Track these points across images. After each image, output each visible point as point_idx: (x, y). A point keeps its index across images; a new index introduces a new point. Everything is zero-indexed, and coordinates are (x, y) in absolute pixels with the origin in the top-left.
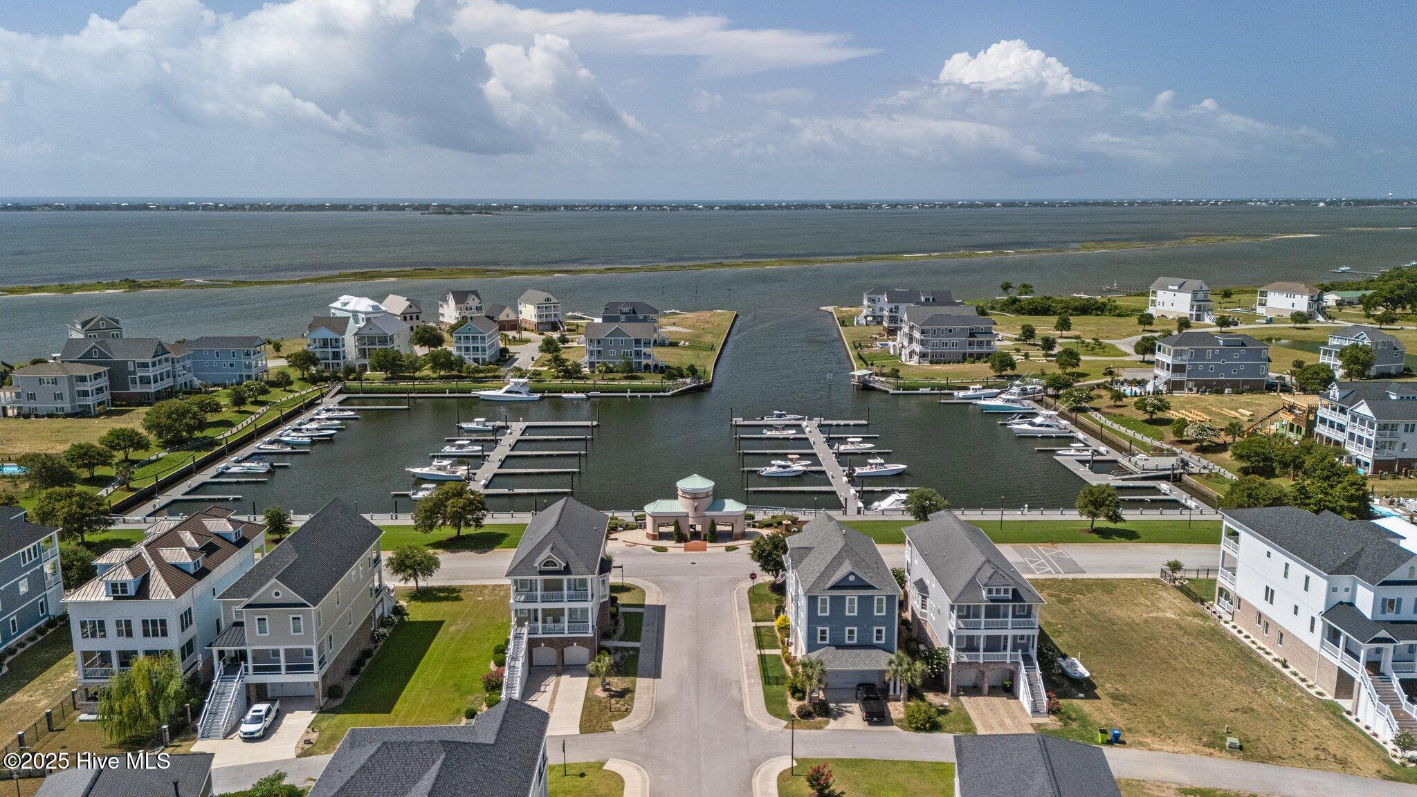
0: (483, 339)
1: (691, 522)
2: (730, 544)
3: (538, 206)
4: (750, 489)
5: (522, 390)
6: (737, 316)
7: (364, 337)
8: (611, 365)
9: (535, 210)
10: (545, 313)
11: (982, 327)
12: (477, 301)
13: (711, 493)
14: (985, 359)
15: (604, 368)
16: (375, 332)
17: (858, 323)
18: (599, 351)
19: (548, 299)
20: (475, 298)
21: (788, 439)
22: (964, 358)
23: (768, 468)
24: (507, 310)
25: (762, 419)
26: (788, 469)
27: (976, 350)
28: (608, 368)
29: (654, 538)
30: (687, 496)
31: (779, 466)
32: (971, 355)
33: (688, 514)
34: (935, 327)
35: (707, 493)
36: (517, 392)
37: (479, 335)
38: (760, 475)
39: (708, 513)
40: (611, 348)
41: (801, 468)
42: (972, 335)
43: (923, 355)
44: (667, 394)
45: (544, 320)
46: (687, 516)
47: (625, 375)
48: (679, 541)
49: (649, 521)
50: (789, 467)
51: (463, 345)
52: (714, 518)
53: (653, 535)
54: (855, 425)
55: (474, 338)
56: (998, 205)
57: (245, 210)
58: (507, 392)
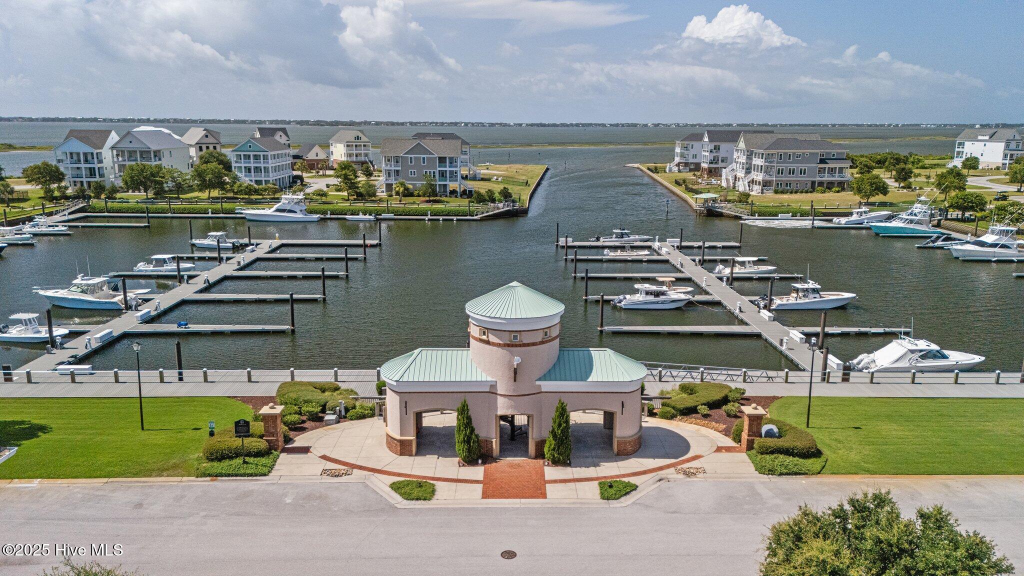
0: (265, 157)
1: (503, 407)
2: (609, 469)
3: (390, 122)
4: (606, 328)
5: (297, 208)
6: (547, 169)
7: (123, 152)
8: (411, 187)
9: (387, 125)
10: (354, 152)
11: (834, 152)
12: (284, 138)
13: (555, 332)
14: (837, 189)
15: (402, 189)
16: (135, 146)
17: (670, 170)
18: (398, 171)
19: (358, 138)
20: (283, 135)
21: (641, 261)
22: (813, 187)
23: (628, 297)
24: (317, 149)
25: (598, 239)
26: (662, 298)
27: (827, 178)
28: (406, 189)
29: (403, 448)
30: (493, 338)
31: (647, 293)
32: (821, 184)
33: (493, 386)
34: (782, 151)
35: (546, 331)
36: (290, 211)
37: (261, 154)
38: (615, 307)
39: (547, 386)
40: (412, 167)
41: (683, 296)
42: (822, 161)
43: (766, 184)
44: (475, 217)
45: (354, 159)
46: (492, 392)
47: (427, 199)
48: (470, 460)
49: (392, 402)
50: (663, 293)
51: (243, 165)
52: (565, 399)
53: (402, 442)
54: (724, 247)
55: (256, 157)
56: (734, 125)
57: (170, 122)
58: (278, 210)
